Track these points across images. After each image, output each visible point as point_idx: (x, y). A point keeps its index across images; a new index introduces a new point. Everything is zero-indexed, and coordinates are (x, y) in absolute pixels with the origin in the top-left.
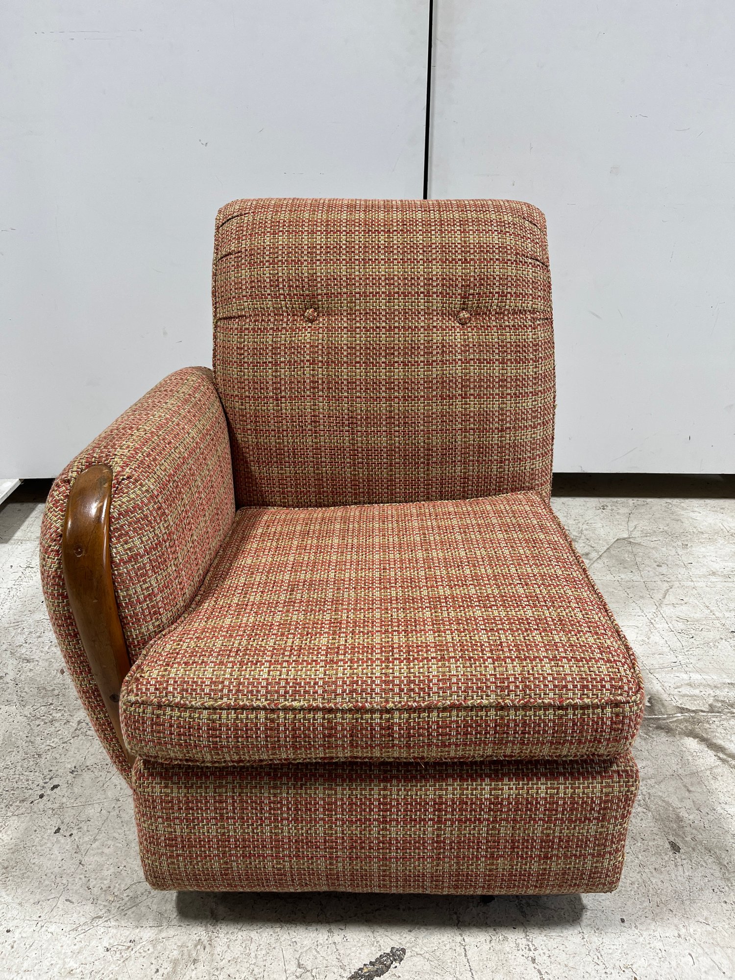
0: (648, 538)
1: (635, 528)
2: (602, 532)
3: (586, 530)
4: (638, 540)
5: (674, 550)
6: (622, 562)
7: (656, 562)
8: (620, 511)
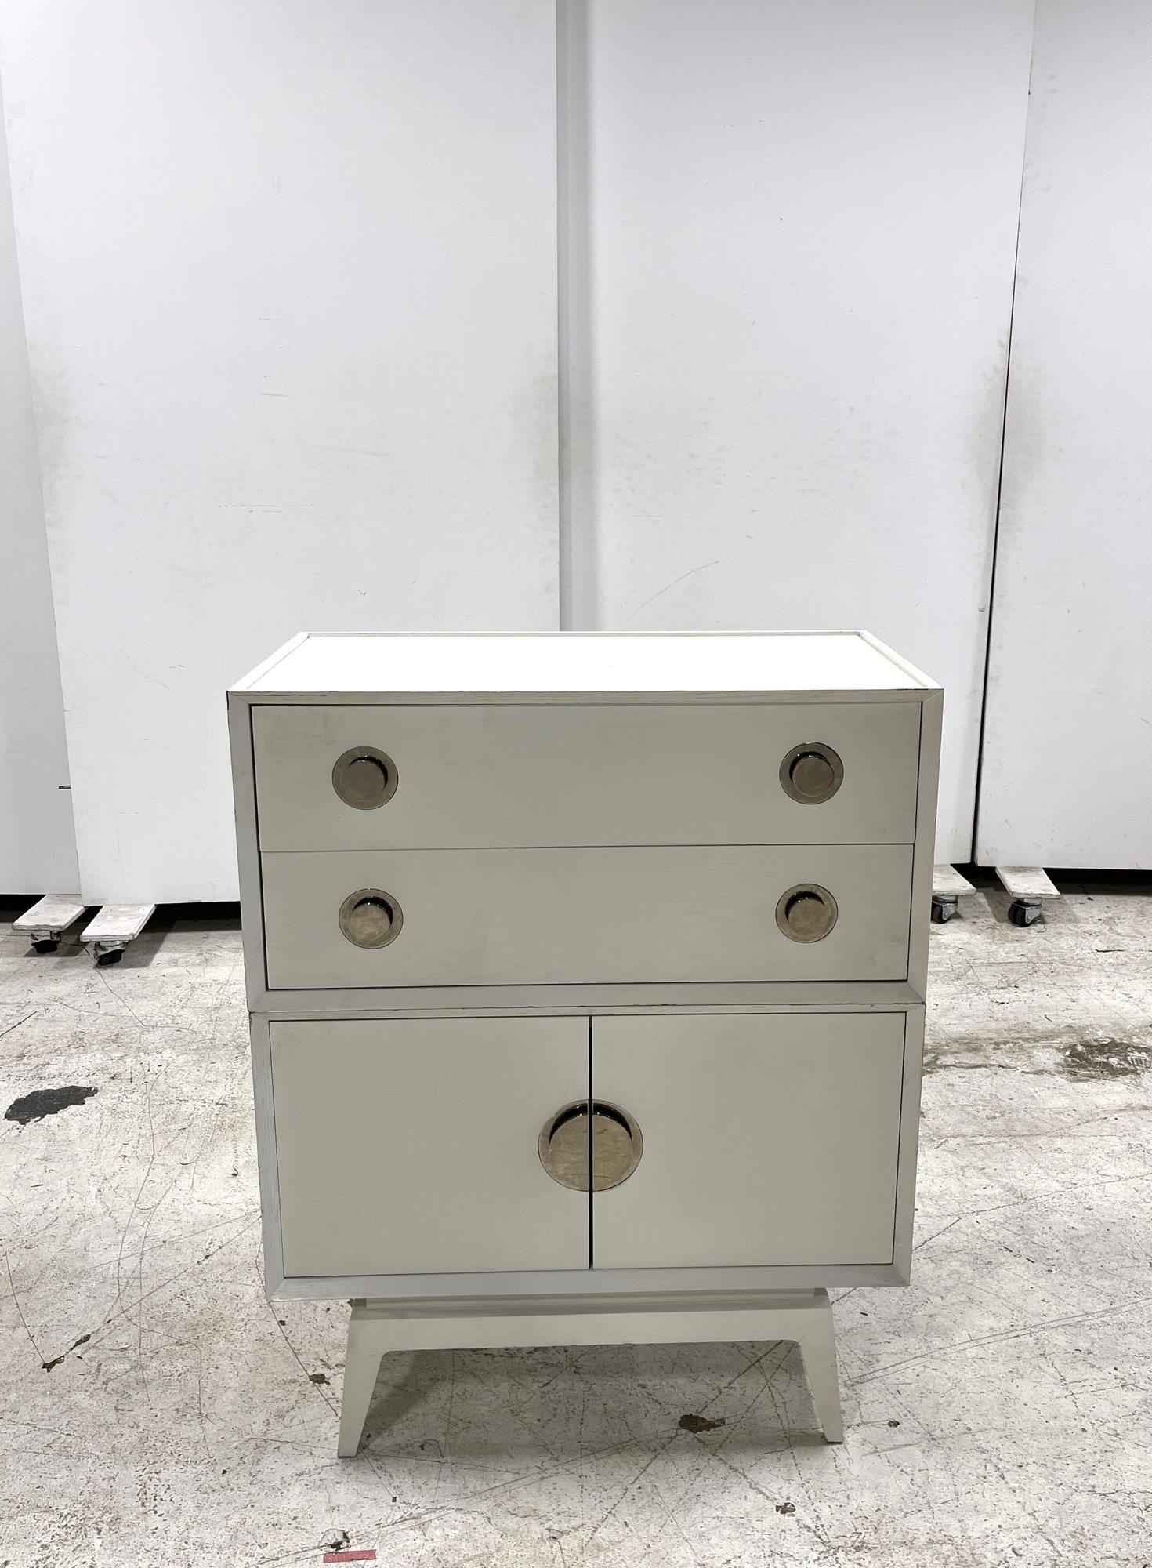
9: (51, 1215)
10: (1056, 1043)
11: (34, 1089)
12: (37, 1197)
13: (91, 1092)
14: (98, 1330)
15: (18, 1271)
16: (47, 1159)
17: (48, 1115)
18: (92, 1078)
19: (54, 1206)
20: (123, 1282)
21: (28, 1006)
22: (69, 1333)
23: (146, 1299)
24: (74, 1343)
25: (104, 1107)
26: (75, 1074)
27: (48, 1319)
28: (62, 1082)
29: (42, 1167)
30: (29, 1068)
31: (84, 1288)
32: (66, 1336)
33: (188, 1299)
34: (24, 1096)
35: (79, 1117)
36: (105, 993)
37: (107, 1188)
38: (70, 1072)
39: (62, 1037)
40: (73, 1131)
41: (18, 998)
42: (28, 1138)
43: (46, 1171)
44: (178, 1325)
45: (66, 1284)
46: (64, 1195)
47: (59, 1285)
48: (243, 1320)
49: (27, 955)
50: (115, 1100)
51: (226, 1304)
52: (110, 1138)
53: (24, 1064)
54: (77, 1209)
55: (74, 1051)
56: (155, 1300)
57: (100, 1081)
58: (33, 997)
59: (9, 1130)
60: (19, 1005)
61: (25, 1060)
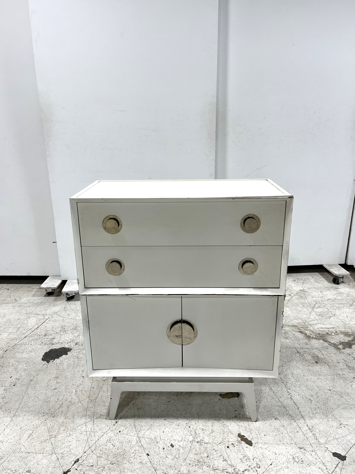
0: (309, 290)
1: (305, 287)
2: (295, 288)
3: (289, 287)
4: (306, 290)
5: (317, 293)
6: (301, 297)
7: (312, 296)
8: (300, 282)
9: (60, 402)
11: (50, 349)
12: (55, 394)
13: (69, 350)
14: (82, 457)
15: (50, 427)
16: (57, 378)
17: (56, 359)
18: (69, 344)
19: (61, 398)
20: (88, 433)
21: (46, 316)
22: (71, 458)
23: (97, 442)
24: (73, 462)
25: (74, 356)
26: (64, 342)
27: (63, 450)
28: (60, 346)
29: (56, 381)
30: (49, 340)
31: (74, 436)
32: (70, 459)
33: (112, 442)
34: (48, 351)
35: (66, 360)
36: (70, 310)
37: (78, 391)
38: (62, 342)
39: (58, 327)
40: (65, 366)
41: (43, 312)
42: (50, 369)
43: (57, 383)
44: (110, 455)
45: (68, 435)
46: (64, 393)
47: (66, 435)
48: (133, 452)
49: (45, 296)
50: (77, 353)
51: (127, 445)
52: (77, 369)
53: (47, 338)
54: (69, 400)
55: (62, 333)
56: (100, 442)
57: (72, 345)
58: (48, 312)
59: (43, 365)
60: (43, 315)
61: (47, 337)
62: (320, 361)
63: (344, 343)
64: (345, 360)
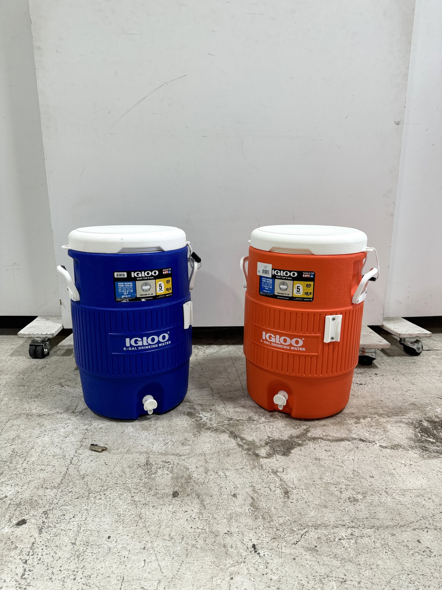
10: (405, 418)
62: (189, 489)
63: (277, 441)
64: (258, 487)
